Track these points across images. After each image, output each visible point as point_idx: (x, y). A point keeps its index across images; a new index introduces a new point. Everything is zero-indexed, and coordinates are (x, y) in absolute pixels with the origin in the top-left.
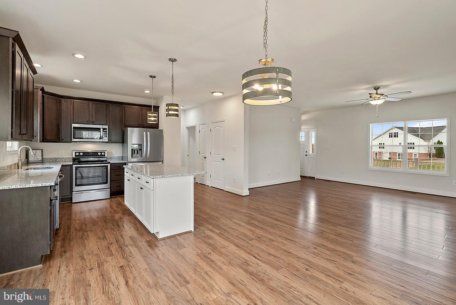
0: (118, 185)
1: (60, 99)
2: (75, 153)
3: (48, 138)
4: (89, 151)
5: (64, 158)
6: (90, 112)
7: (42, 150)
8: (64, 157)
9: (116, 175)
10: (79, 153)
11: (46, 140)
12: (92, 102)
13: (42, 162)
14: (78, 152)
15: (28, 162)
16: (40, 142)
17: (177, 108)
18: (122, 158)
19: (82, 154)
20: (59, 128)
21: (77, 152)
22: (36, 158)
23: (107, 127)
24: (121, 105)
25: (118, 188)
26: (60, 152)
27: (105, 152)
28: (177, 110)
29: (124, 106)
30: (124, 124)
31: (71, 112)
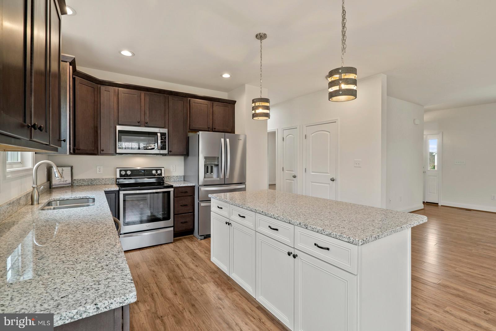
0: (183, 221)
1: (99, 86)
2: (121, 171)
3: (81, 147)
4: (139, 168)
5: (103, 179)
6: (142, 108)
7: (72, 168)
8: (104, 177)
9: (181, 206)
10: (126, 171)
11: (79, 151)
12: (145, 92)
13: (72, 186)
14: (124, 170)
15: (50, 188)
16: (70, 154)
17: (352, 76)
18: (184, 178)
19: (130, 173)
20: (97, 132)
21: (122, 170)
22: (62, 180)
23: (165, 131)
24: (185, 99)
25: (184, 225)
26: (98, 170)
27: (161, 170)
28: (354, 82)
29: (189, 101)
30: (189, 127)
31: (115, 107)
